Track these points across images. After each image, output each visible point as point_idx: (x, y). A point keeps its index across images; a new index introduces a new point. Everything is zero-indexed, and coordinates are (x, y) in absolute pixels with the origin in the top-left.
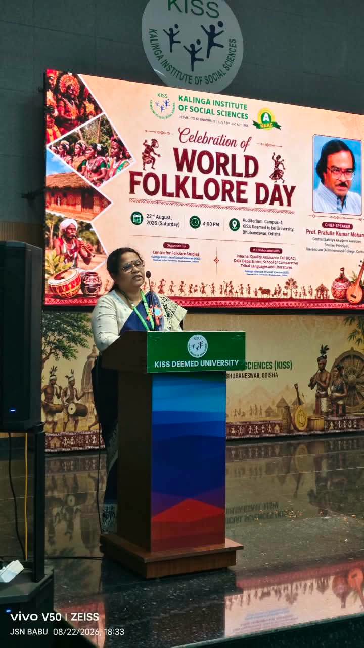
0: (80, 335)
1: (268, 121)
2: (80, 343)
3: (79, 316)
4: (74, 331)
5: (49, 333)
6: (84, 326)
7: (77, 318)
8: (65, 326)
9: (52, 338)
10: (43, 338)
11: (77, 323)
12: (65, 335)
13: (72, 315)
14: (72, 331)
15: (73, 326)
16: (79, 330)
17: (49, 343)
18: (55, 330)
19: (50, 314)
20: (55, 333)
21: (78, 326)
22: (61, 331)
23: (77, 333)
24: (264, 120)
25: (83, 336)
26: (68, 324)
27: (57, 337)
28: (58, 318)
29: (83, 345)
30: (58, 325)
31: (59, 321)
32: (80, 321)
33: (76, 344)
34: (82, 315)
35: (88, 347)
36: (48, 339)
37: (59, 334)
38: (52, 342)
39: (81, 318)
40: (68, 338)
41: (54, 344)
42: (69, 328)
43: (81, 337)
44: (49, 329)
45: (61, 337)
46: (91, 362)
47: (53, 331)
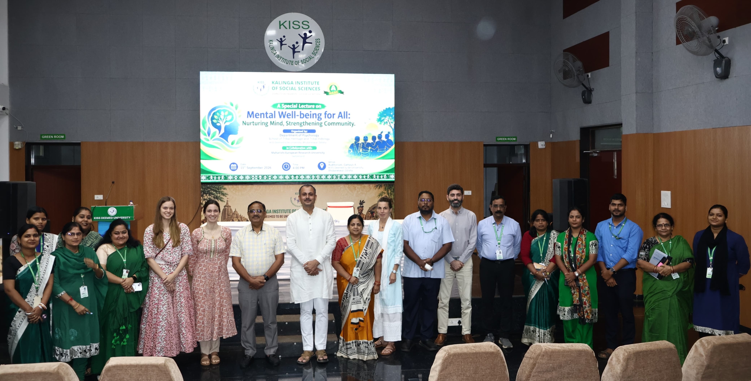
0: (220, 196)
1: (335, 89)
2: (220, 199)
3: (220, 187)
4: (217, 194)
5: (205, 195)
6: (222, 192)
7: (218, 188)
8: (212, 192)
9: (206, 197)
10: (202, 198)
11: (218, 190)
12: (213, 196)
13: (216, 186)
14: (216, 194)
15: (216, 191)
16: (219, 193)
17: (204, 200)
18: (207, 193)
19: (205, 186)
20: (208, 195)
21: (219, 192)
22: (210, 194)
23: (219, 195)
24: (332, 89)
25: (222, 196)
26: (214, 191)
27: (208, 197)
28: (209, 188)
29: (222, 201)
30: (209, 191)
31: (209, 189)
32: (220, 189)
33: (218, 200)
34: (221, 186)
35: (224, 202)
36: (204, 198)
37: (209, 195)
38: (206, 199)
39: (221, 188)
40: (214, 197)
41: (207, 200)
42: (214, 192)
43: (221, 197)
44: (204, 193)
45: (210, 197)
46: (226, 209)
47: (206, 194)
